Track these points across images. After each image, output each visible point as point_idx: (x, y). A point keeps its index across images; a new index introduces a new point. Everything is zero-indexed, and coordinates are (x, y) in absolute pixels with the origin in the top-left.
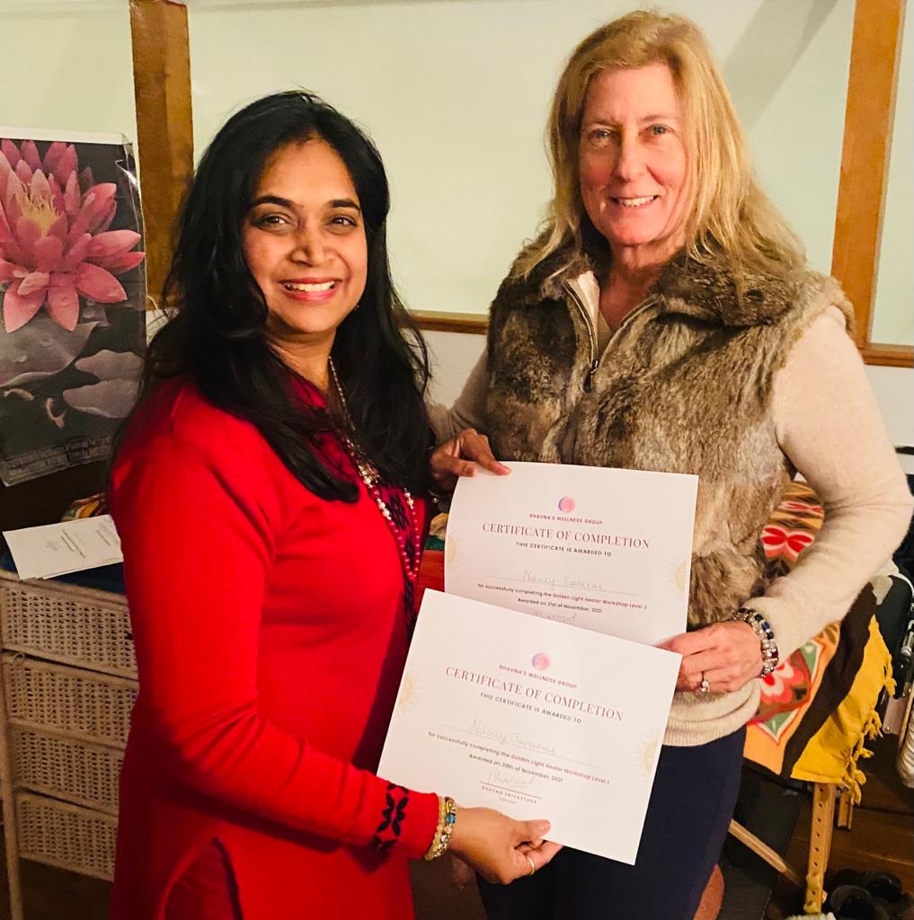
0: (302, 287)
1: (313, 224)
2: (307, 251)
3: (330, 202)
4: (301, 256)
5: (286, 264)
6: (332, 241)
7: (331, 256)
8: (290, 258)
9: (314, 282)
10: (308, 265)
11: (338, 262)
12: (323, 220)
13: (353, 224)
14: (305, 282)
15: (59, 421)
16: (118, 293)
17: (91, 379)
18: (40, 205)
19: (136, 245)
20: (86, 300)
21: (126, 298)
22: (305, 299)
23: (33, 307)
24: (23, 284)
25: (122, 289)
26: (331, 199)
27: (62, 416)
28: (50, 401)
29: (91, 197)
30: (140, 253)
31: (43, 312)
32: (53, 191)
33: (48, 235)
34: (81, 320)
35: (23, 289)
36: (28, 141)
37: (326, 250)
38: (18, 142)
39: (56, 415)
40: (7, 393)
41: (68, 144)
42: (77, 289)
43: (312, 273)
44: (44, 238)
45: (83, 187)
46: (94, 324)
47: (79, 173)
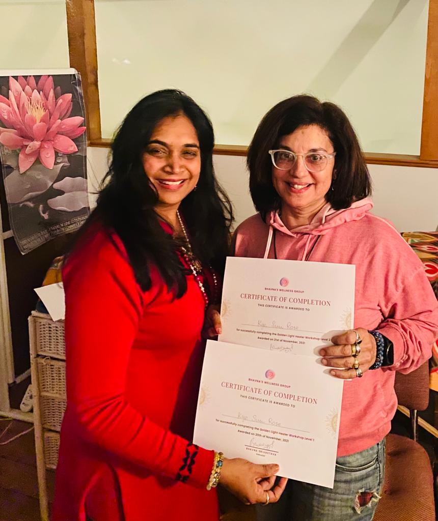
0: (167, 183)
1: (176, 154)
2: (172, 167)
3: (185, 145)
4: (168, 169)
5: (160, 172)
6: (184, 162)
7: (183, 170)
8: (163, 169)
9: (174, 181)
10: (171, 173)
11: (186, 172)
12: (181, 152)
13: (195, 155)
14: (169, 180)
15: (46, 216)
16: (73, 148)
17: (61, 192)
18: (36, 107)
19: (82, 123)
20: (58, 153)
21: (77, 150)
22: (168, 188)
23: (33, 159)
24: (28, 148)
25: (75, 146)
26: (186, 143)
27: (47, 213)
28: (41, 206)
29: (60, 101)
30: (83, 127)
31: (38, 161)
32: (42, 100)
33: (40, 122)
34: (56, 163)
35: (28, 150)
36: (30, 76)
37: (181, 167)
38: (25, 77)
39: (44, 213)
40: (21, 205)
41: (49, 76)
42: (54, 148)
43: (173, 177)
44: (38, 123)
45: (57, 97)
46: (62, 164)
47: (55, 89)
